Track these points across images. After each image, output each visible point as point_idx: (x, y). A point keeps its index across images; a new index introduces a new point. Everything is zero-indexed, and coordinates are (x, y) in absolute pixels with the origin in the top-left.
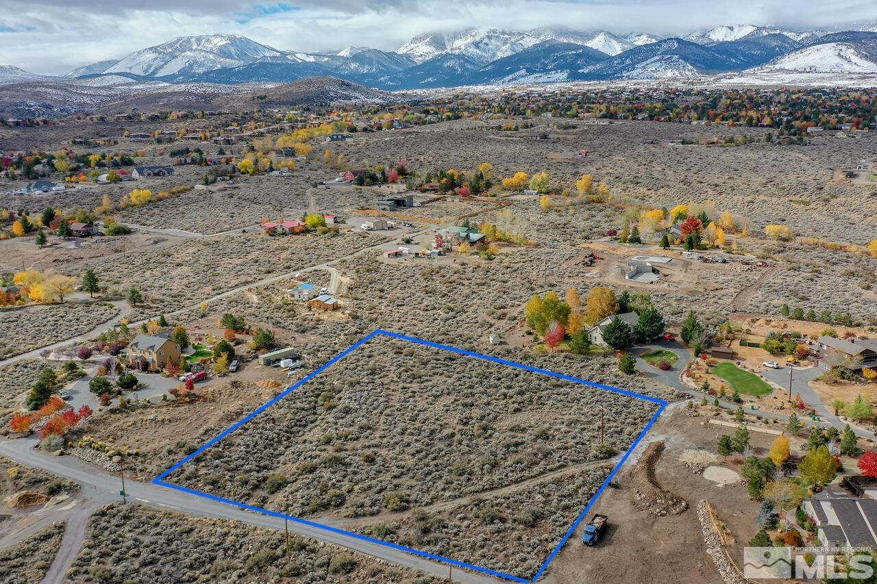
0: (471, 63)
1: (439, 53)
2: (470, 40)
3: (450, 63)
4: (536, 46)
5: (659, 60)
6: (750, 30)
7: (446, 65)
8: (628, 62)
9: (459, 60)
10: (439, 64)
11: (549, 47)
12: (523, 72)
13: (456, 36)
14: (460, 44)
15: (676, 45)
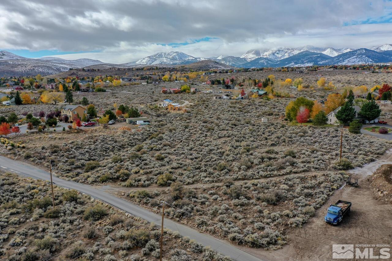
0: (270, 61)
1: (258, 57)
2: (271, 52)
3: (262, 61)
4: (299, 53)
5: (355, 58)
7: (260, 62)
8: (341, 59)
9: (266, 60)
10: (257, 61)
11: (305, 54)
12: (293, 63)
13: (265, 51)
14: (266, 54)
15: (364, 51)
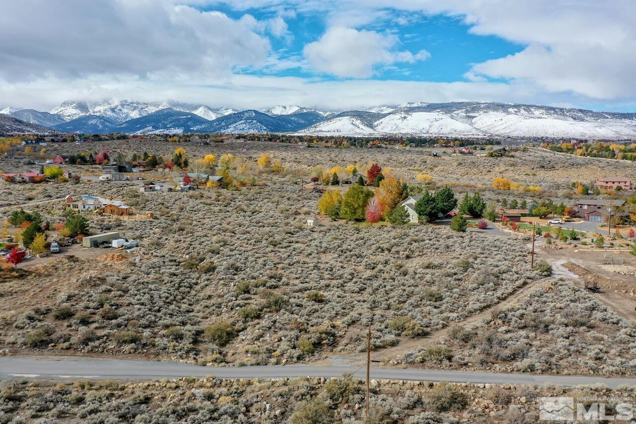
0: (108, 122)
1: (84, 114)
2: (107, 107)
3: (94, 121)
4: (157, 112)
5: (244, 123)
6: (297, 109)
7: (90, 123)
8: (223, 124)
9: (100, 119)
10: (84, 121)
11: (167, 113)
12: (150, 128)
13: (96, 104)
14: (100, 110)
15: (254, 115)
